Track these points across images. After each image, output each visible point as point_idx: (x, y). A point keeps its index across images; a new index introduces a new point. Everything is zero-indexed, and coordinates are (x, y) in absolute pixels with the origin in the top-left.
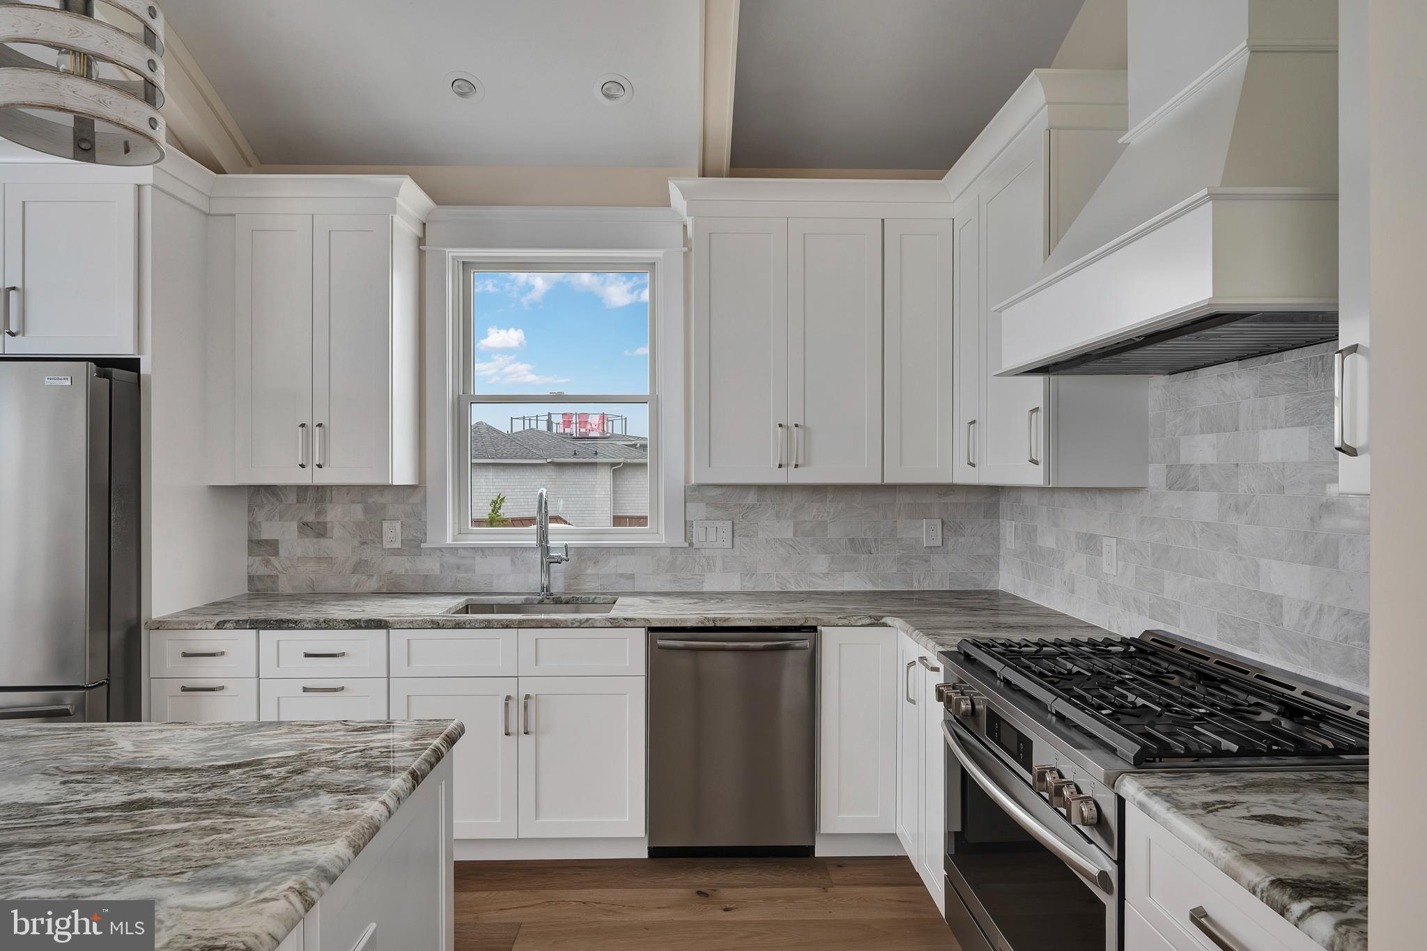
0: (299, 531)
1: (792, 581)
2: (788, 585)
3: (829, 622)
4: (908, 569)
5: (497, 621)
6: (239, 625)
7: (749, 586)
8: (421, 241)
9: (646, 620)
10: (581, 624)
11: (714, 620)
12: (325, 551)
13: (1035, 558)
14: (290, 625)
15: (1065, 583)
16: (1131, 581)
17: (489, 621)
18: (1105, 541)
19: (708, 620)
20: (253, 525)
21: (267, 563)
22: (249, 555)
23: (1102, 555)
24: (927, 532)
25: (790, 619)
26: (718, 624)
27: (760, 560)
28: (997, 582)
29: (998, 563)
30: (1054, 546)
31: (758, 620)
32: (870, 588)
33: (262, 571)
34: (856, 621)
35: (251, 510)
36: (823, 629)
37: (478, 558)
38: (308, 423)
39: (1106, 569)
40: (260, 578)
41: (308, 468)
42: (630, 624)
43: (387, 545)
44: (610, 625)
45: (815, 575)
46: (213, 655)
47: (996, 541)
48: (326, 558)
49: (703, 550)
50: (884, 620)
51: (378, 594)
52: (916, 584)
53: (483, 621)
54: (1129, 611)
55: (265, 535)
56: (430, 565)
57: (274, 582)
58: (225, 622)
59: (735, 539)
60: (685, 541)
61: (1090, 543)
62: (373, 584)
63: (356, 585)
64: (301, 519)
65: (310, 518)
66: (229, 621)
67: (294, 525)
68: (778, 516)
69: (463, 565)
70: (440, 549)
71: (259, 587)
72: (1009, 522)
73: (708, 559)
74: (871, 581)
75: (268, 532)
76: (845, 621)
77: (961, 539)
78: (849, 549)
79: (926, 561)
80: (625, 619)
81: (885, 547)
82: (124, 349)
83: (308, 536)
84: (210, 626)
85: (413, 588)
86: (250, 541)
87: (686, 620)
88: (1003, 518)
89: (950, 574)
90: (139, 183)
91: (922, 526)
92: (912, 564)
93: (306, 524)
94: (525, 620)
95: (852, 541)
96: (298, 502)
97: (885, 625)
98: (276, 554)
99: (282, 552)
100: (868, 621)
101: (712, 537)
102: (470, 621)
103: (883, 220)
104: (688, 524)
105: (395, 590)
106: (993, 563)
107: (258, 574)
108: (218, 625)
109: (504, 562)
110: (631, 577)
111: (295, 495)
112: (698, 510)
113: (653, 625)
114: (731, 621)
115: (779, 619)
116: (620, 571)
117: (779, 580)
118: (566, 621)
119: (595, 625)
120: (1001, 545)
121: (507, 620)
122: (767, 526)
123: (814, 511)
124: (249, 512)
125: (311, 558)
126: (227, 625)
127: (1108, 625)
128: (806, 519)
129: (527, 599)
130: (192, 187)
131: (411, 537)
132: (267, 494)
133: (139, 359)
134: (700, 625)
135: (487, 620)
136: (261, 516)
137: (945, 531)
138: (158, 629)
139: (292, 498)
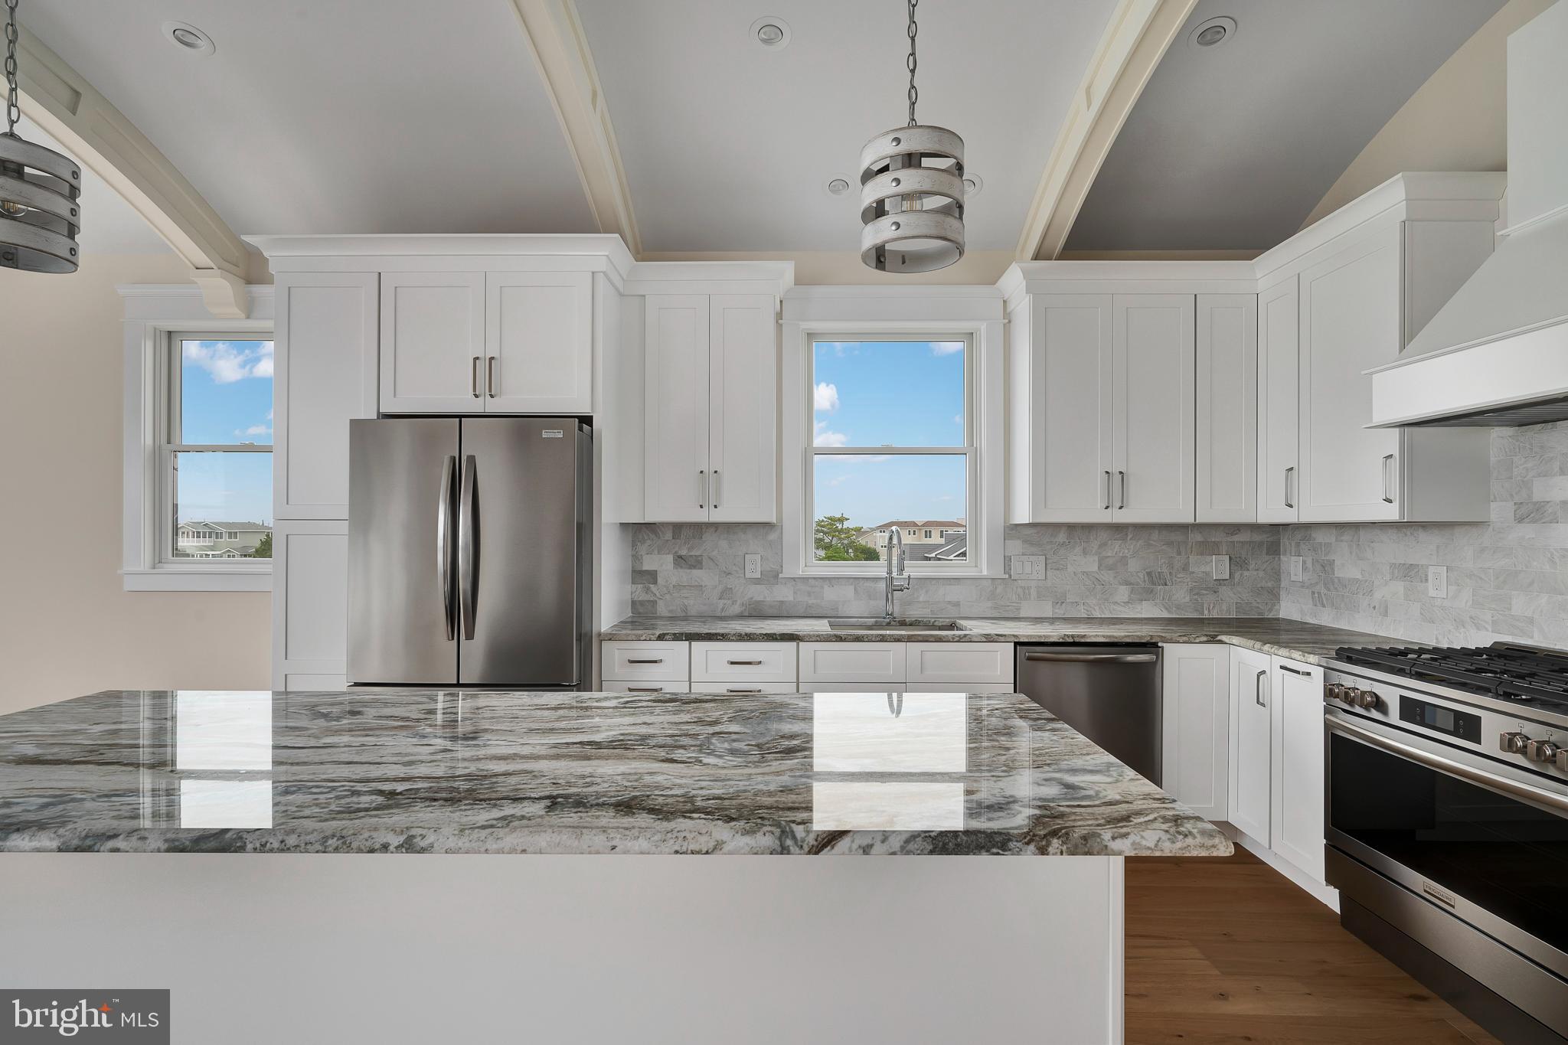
0: (674, 563)
1: (1097, 608)
2: (1093, 612)
3: (1171, 639)
4: (1199, 599)
5: (889, 635)
6: (677, 637)
7: (1060, 612)
8: (779, 315)
9: (1014, 636)
10: (961, 638)
11: (1073, 636)
12: (696, 581)
13: (1332, 588)
14: (719, 637)
15: (1374, 608)
16: (1467, 602)
17: (883, 636)
18: (1431, 570)
19: (1068, 636)
20: (636, 558)
21: (647, 590)
22: (633, 583)
23: (1427, 580)
24: (1218, 567)
25: (1138, 636)
26: (1077, 640)
27: (1069, 591)
28: (1278, 611)
29: (1279, 595)
30: (1359, 577)
31: (1110, 637)
32: (1166, 615)
33: (644, 597)
34: (1195, 639)
35: (634, 545)
36: (1164, 645)
37: (826, 587)
38: (706, 471)
39: (1432, 593)
40: (642, 603)
41: (706, 508)
42: (1002, 639)
43: (748, 575)
44: (985, 640)
45: (1116, 603)
46: (655, 662)
47: (1277, 575)
48: (697, 586)
49: (1020, 581)
50: (1219, 638)
51: (740, 617)
52: (1206, 612)
53: (878, 635)
54: (1464, 627)
55: (646, 567)
56: (783, 594)
57: (653, 606)
58: (664, 634)
59: (1048, 572)
60: (1005, 573)
61: (1410, 572)
62: (736, 609)
63: (722, 609)
64: (676, 552)
65: (684, 552)
66: (668, 634)
67: (670, 558)
68: (1085, 552)
69: (814, 592)
70: (794, 579)
71: (641, 611)
72: (1293, 558)
73: (1024, 588)
74: (1166, 609)
75: (648, 565)
76: (1185, 638)
77: (1246, 573)
78: (1147, 582)
79: (1215, 592)
80: (997, 635)
81: (1179, 580)
82: (584, 409)
83: (681, 567)
84: (653, 637)
85: (770, 612)
86: (634, 571)
87: (1049, 636)
88: (1285, 554)
89: (1237, 603)
90: (594, 270)
91: (1212, 561)
92: (1203, 595)
93: (680, 557)
94: (913, 635)
95: (1149, 574)
96: (673, 538)
97: (1221, 642)
98: (655, 582)
99: (660, 580)
100: (1205, 639)
101: (1028, 569)
102: (868, 636)
103: (1195, 295)
104: (1007, 559)
105: (754, 614)
106: (1274, 595)
107: (640, 599)
108: (659, 636)
109: (848, 591)
110: (957, 604)
111: (671, 531)
112: (1015, 547)
113: (1021, 640)
114: (1087, 638)
115: (1129, 636)
116: (948, 599)
117: (1085, 608)
118: (947, 636)
119: (973, 640)
120: (1282, 579)
121: (897, 635)
122: (1074, 560)
123: (1116, 548)
124: (633, 546)
125: (684, 586)
126: (668, 637)
127: (1435, 641)
128: (1110, 555)
129: (876, 622)
130: (618, 272)
131: (769, 569)
132: (648, 532)
133: (592, 416)
134: (1061, 640)
135: (881, 635)
136: (643, 549)
137: (1232, 565)
138: (610, 640)
139: (669, 535)
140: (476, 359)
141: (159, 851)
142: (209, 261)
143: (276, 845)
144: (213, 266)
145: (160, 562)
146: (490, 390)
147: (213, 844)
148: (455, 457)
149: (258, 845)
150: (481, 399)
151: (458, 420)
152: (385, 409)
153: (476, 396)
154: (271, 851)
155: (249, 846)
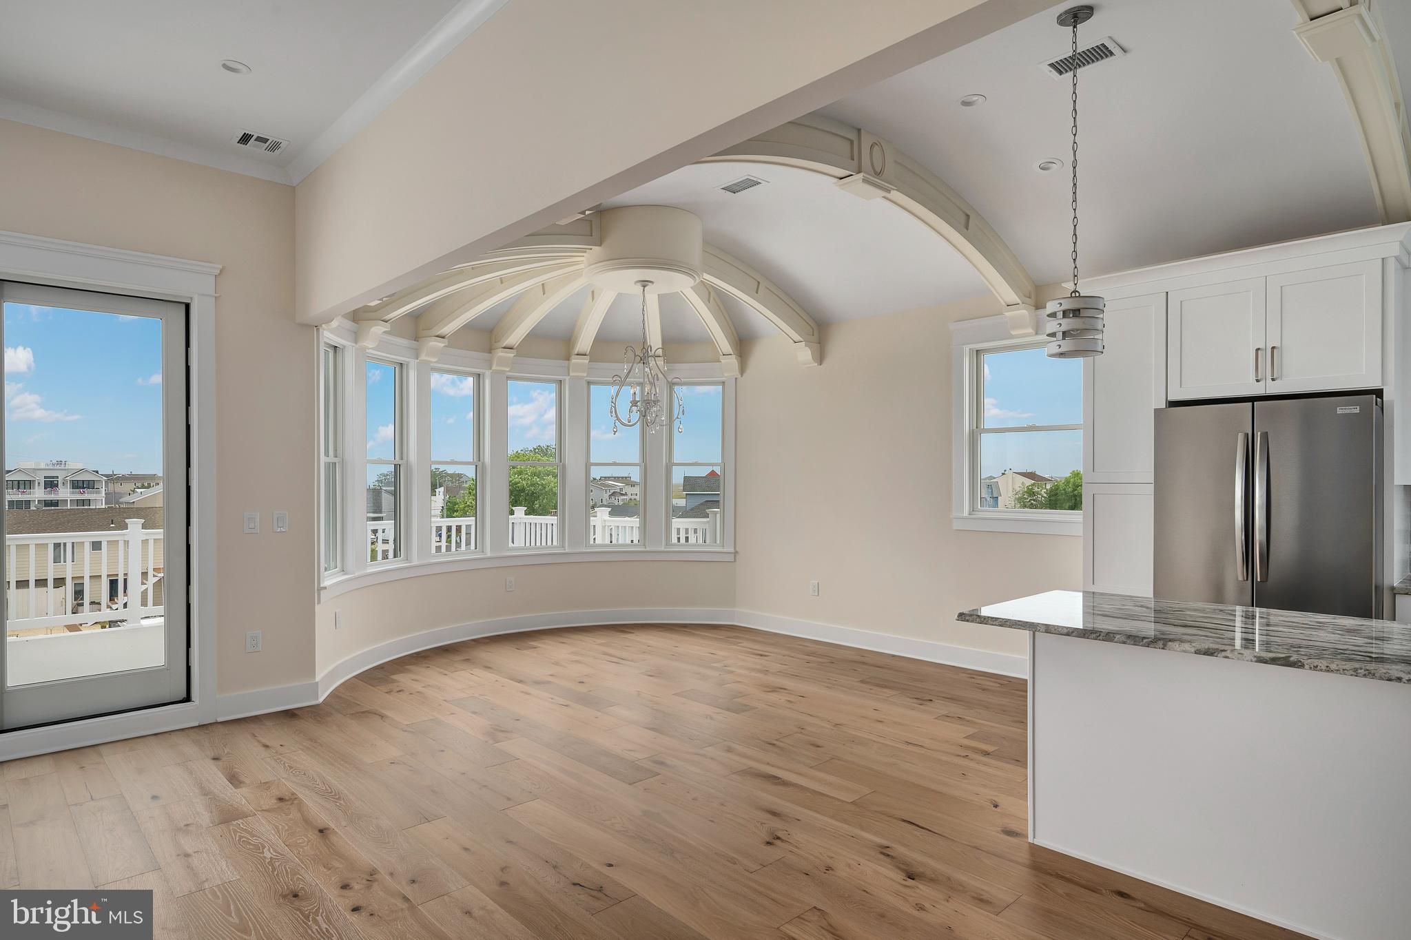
82: (1373, 384)
133: (1382, 389)
140: (1258, 350)
141: (1252, 661)
142: (1017, 297)
143: (1324, 668)
144: (1019, 302)
145: (973, 511)
146: (1273, 375)
147: (1282, 662)
148: (1248, 434)
149: (1312, 667)
150: (1262, 383)
151: (1250, 404)
152: (1173, 397)
153: (1258, 381)
154: (1321, 670)
155: (1307, 667)
